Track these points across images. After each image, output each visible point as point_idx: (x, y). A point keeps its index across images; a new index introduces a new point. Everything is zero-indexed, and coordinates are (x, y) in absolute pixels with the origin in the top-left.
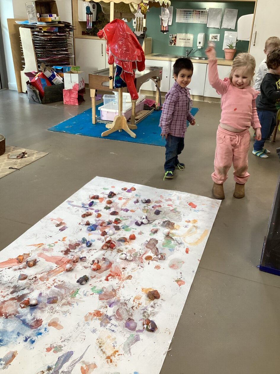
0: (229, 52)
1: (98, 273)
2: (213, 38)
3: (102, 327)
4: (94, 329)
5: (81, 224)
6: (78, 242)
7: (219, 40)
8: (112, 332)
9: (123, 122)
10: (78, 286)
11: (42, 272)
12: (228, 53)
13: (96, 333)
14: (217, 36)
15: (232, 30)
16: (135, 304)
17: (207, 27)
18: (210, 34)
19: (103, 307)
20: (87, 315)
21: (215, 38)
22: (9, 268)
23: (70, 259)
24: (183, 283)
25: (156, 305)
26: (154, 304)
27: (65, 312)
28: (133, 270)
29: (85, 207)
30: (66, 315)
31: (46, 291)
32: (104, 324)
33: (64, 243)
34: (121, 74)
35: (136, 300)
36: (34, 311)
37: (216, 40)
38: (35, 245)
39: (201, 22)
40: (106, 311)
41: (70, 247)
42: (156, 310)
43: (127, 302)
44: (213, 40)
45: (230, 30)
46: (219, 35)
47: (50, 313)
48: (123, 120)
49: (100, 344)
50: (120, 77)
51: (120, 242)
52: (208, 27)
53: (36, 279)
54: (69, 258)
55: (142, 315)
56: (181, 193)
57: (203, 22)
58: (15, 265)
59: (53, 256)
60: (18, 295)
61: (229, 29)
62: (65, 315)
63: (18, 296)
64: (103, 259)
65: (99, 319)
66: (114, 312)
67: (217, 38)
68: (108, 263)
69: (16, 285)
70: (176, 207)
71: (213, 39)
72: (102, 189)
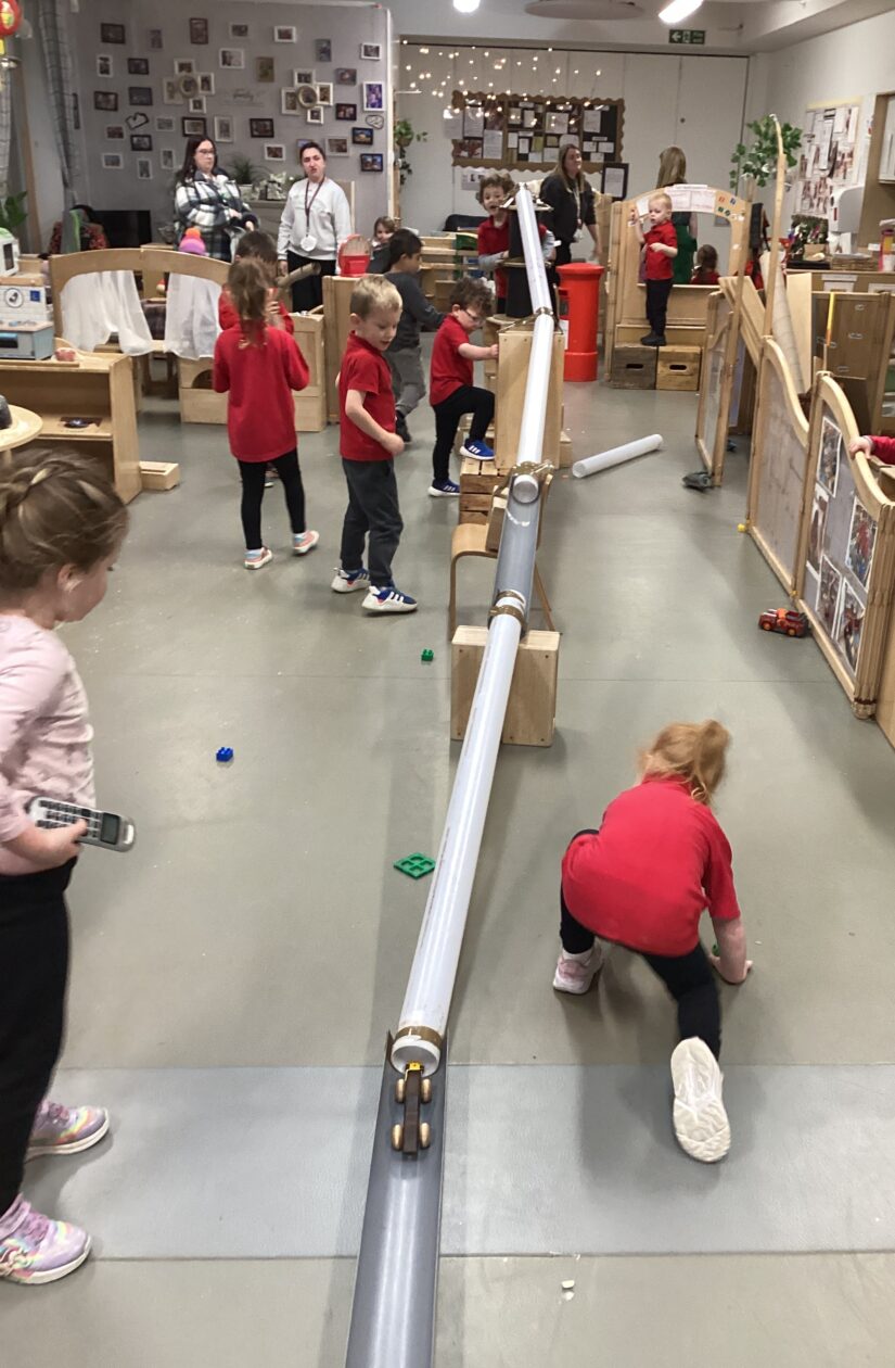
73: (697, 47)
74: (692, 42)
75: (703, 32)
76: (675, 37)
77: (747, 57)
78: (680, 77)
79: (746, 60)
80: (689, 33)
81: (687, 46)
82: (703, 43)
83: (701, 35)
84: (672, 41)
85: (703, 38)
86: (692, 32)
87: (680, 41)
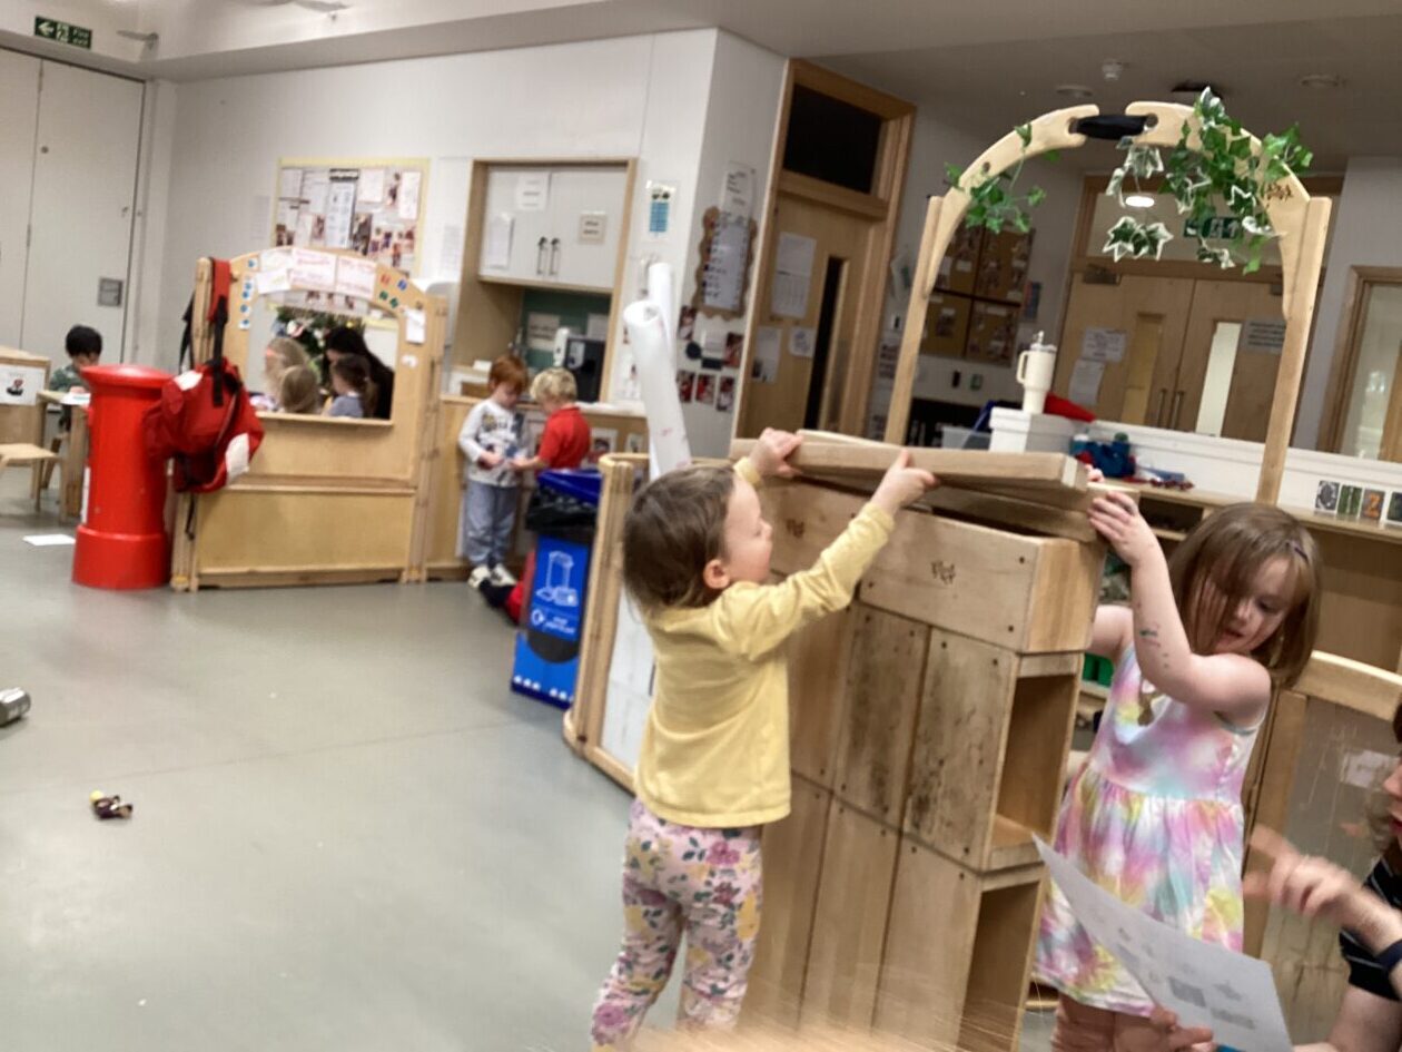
73: (75, 50)
74: (70, 41)
75: (90, 33)
76: (44, 27)
77: (143, 81)
78: (40, 89)
79: (140, 85)
80: (66, 28)
81: (61, 45)
82: (89, 46)
83: (86, 35)
84: (38, 32)
85: (89, 39)
86: (72, 29)
87: (53, 36)
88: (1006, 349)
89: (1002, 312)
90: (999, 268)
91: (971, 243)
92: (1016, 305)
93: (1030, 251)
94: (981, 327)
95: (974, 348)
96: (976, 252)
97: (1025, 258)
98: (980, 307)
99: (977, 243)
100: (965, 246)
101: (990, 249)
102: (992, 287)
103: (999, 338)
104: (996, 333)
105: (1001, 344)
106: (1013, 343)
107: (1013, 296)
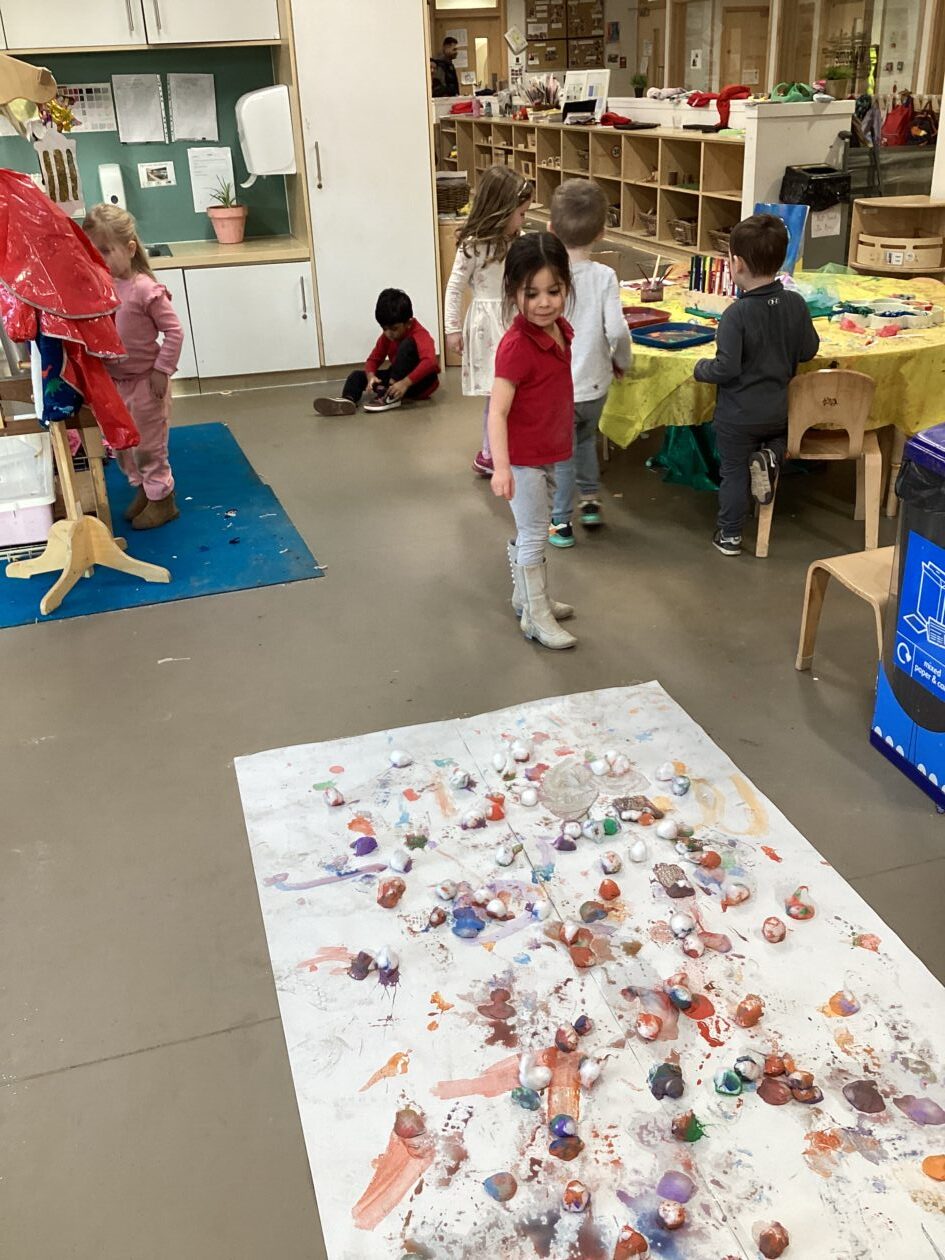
0: (229, 218)
1: (669, 1041)
2: (152, 176)
3: (880, 1162)
4: (871, 1182)
5: (416, 928)
6: (493, 989)
7: (173, 183)
8: (914, 1157)
9: (94, 539)
10: (678, 1107)
11: (528, 1136)
12: (226, 223)
13: (890, 1188)
14: (165, 169)
15: (210, 142)
16: (860, 1059)
17: (122, 141)
18: (139, 165)
19: (810, 1115)
20: (811, 1161)
21: (160, 174)
22: (419, 1190)
23: (543, 1048)
24: (872, 939)
25: (899, 1027)
26: (894, 1028)
27: (754, 1194)
28: (736, 978)
29: (346, 874)
30: (768, 1200)
31: (622, 1176)
32: (874, 1153)
33: (456, 1013)
34: (63, 369)
35: (846, 1047)
36: (681, 1252)
37: (163, 183)
38: (381, 1071)
39: (94, 126)
40: (833, 1120)
41: (492, 1016)
42: (917, 1039)
43: (838, 1065)
44: (154, 184)
45: (204, 143)
46: (169, 166)
47: (722, 1225)
48: (92, 533)
49: (935, 1204)
50: (63, 378)
51: (597, 921)
52: (124, 143)
53: (543, 1165)
54: (537, 1048)
55: (909, 1071)
56: (543, 704)
57: (102, 126)
58: (418, 1168)
59: (487, 1072)
60: (566, 1246)
61: (199, 142)
62: (764, 1201)
63: (572, 1246)
64: (628, 994)
65: (849, 1149)
66: (851, 1110)
67: (167, 177)
68: (651, 995)
69: (517, 1221)
70: (584, 750)
71: (153, 180)
72: (313, 791)
88: (598, 59)
89: (591, 42)
90: (582, 21)
91: (557, 13)
92: (602, 36)
93: (603, 9)
94: (576, 52)
95: (573, 63)
96: (563, 17)
97: (602, 12)
98: (575, 43)
99: (563, 13)
100: (554, 16)
101: (573, 13)
102: (579, 31)
103: (592, 55)
104: (589, 53)
105: (594, 58)
106: (603, 56)
107: (594, 33)
